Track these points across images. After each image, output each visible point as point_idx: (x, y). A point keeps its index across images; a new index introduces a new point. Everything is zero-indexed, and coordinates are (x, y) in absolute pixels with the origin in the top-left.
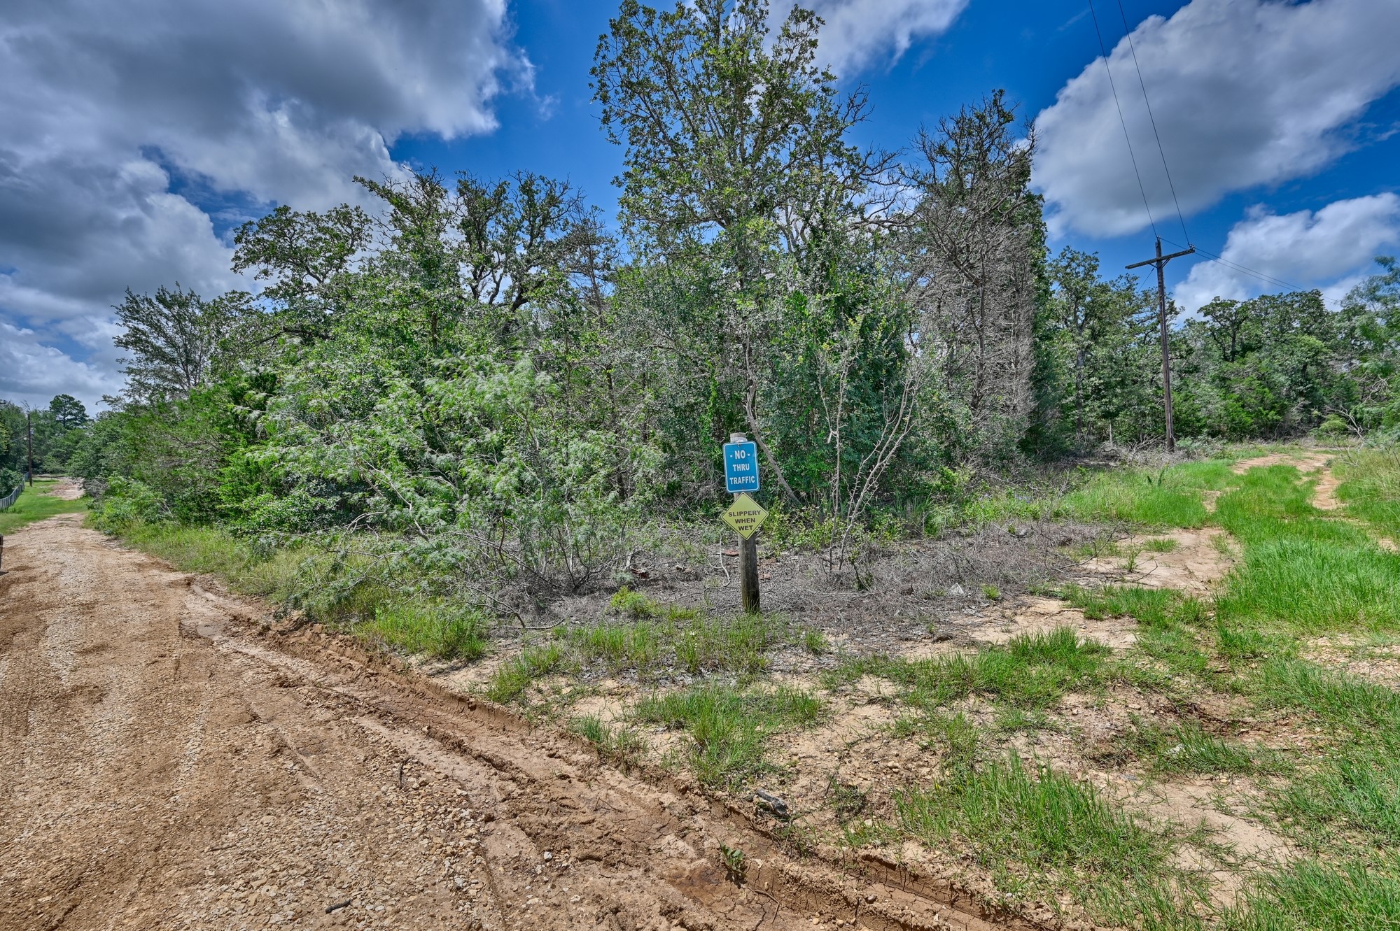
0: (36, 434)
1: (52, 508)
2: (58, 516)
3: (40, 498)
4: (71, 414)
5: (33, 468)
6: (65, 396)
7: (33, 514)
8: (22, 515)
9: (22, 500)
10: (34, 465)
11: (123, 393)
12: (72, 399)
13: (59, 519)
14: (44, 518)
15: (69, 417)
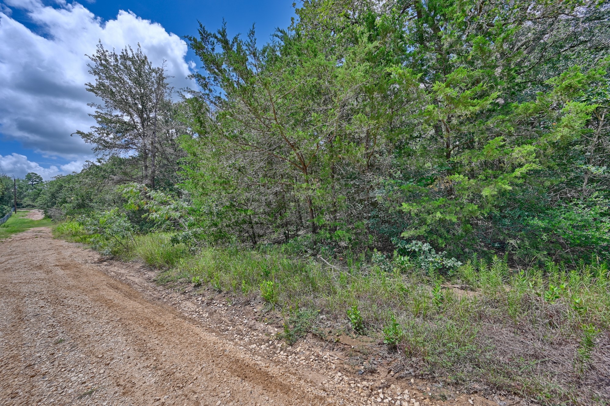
0: (18, 189)
1: (27, 224)
2: (32, 229)
3: (20, 219)
4: (36, 181)
5: (18, 206)
6: (33, 173)
7: (16, 228)
8: (9, 229)
9: (10, 220)
10: (17, 204)
11: (94, 130)
12: (36, 174)
13: (33, 232)
14: (23, 231)
15: (35, 183)
